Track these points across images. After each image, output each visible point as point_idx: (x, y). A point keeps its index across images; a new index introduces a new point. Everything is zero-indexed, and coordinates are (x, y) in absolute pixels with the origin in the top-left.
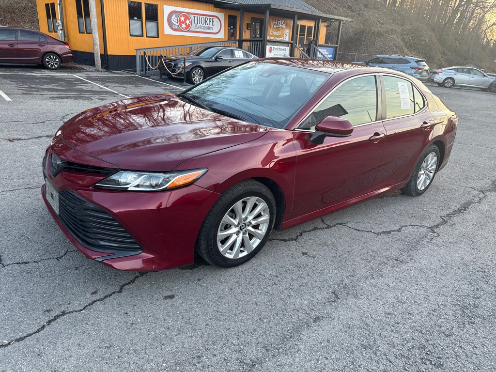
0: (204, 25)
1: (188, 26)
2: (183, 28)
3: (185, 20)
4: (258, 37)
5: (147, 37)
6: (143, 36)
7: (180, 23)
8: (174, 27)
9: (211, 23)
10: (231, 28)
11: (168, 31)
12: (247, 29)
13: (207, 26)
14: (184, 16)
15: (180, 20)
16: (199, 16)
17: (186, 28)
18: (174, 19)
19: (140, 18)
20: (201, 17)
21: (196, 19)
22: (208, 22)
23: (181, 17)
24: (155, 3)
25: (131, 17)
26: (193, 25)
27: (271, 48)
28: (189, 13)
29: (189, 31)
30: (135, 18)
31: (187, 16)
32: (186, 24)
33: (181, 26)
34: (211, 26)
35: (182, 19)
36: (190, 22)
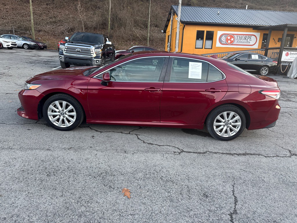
0: (244, 41)
1: (232, 42)
2: (228, 43)
3: (231, 38)
4: (288, 47)
5: (205, 48)
6: (202, 48)
7: (227, 40)
8: (223, 42)
9: (249, 39)
10: (264, 41)
11: (218, 45)
12: (278, 41)
13: (246, 41)
14: (230, 36)
15: (227, 38)
16: (240, 36)
17: (230, 43)
18: (223, 39)
19: (202, 39)
20: (242, 36)
21: (238, 37)
22: (247, 39)
23: (228, 37)
24: (213, 30)
25: (198, 38)
26: (236, 41)
27: (288, 53)
28: (233, 34)
29: (232, 45)
30: (200, 39)
31: (232, 36)
32: (231, 40)
33: (227, 42)
34: (249, 41)
35: (229, 38)
36: (234, 39)
